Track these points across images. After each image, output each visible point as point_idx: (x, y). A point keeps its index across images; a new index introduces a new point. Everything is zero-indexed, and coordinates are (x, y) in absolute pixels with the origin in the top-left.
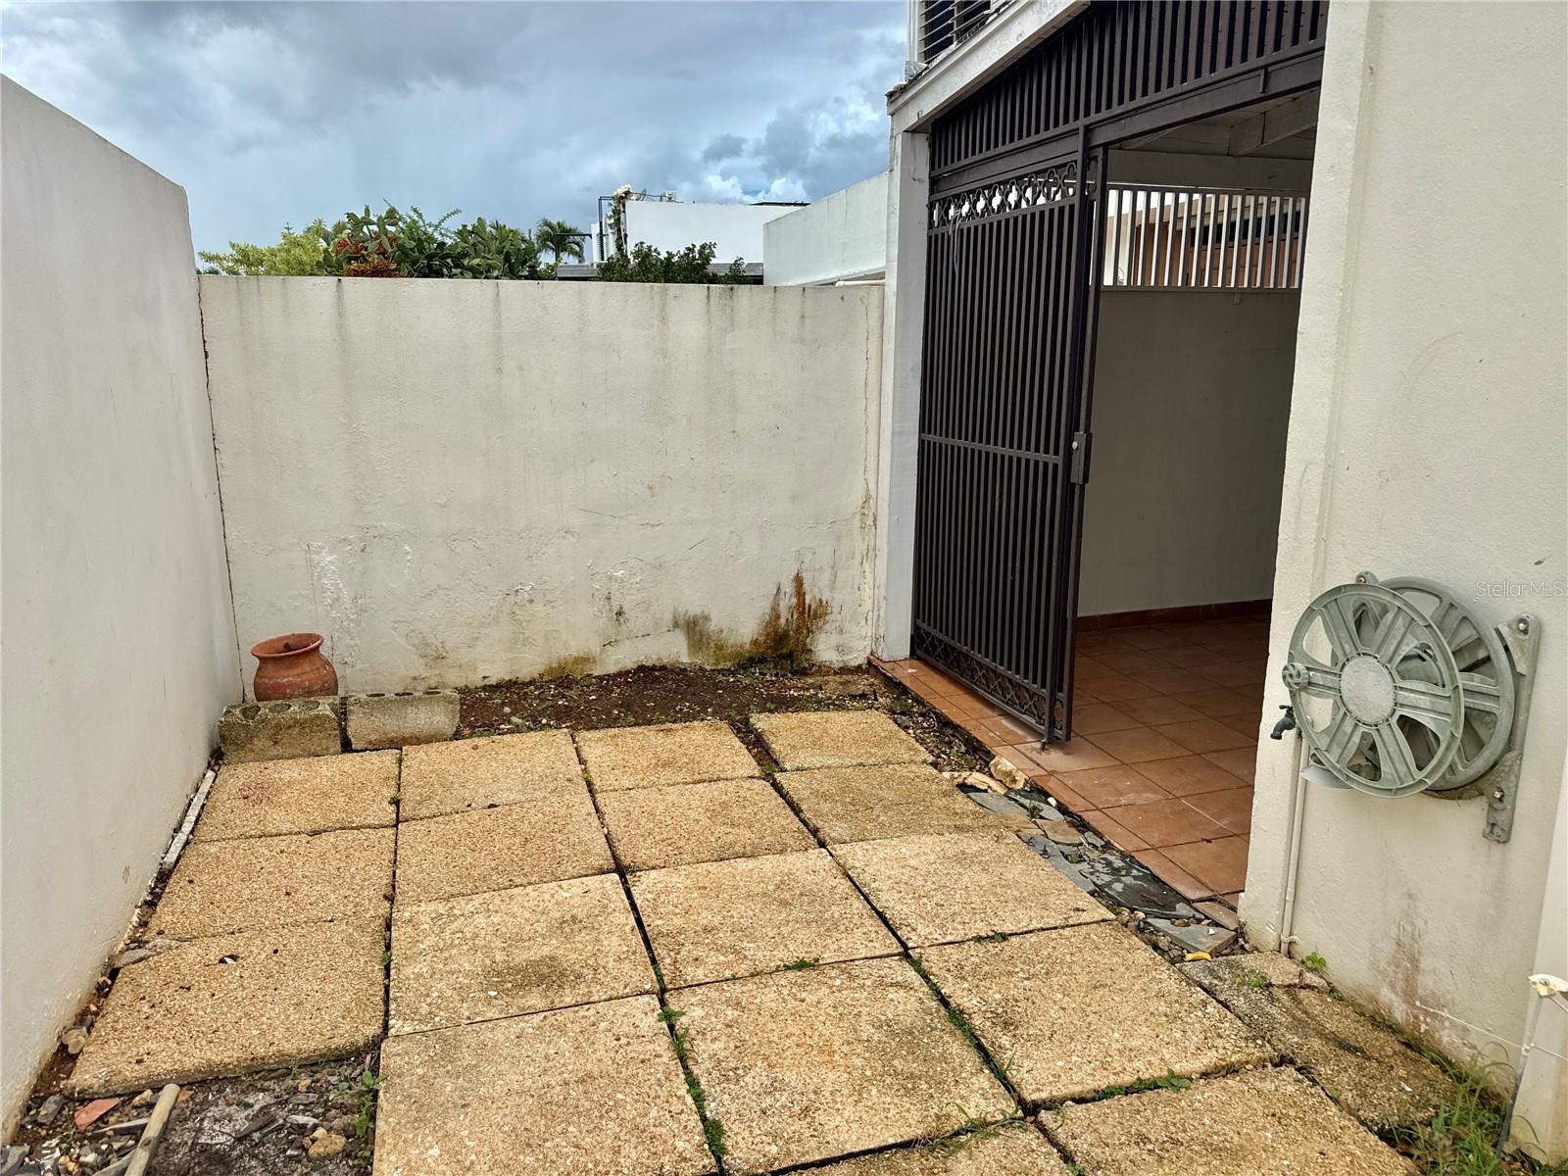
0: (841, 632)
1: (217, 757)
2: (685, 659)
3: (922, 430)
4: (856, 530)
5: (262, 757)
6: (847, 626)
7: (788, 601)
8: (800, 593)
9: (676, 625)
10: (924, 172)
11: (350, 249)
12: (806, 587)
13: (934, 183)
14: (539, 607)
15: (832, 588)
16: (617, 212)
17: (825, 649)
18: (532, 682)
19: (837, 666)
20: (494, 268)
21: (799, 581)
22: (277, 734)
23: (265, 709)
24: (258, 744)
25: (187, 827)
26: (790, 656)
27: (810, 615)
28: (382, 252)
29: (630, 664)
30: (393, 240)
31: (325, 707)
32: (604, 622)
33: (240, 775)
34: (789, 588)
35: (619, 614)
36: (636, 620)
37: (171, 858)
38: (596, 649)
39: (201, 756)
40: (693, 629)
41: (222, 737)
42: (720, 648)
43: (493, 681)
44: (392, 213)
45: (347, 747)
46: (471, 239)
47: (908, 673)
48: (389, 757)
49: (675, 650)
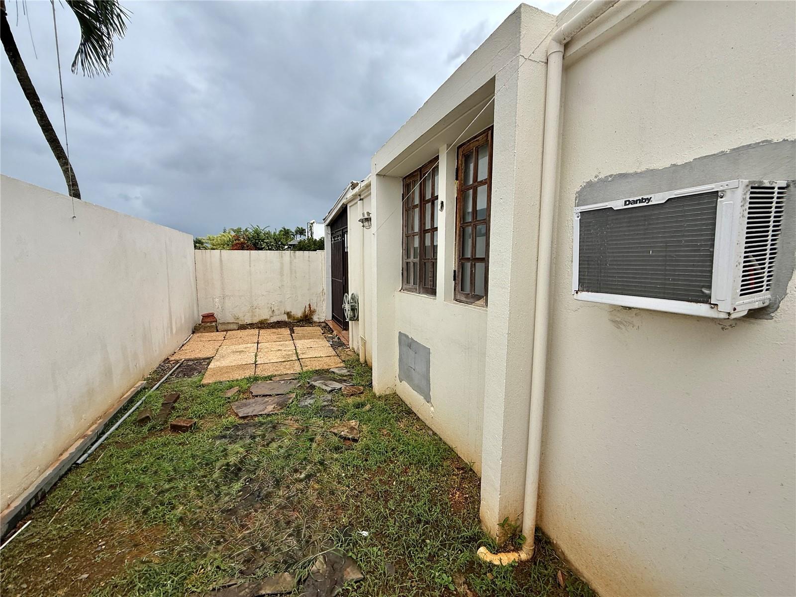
0: (319, 315)
1: (193, 333)
2: (287, 320)
3: (332, 277)
4: (321, 296)
5: (202, 332)
6: (320, 314)
7: (307, 309)
8: (310, 308)
9: (285, 313)
10: (330, 232)
11: (236, 238)
12: (311, 306)
13: (332, 234)
14: (257, 310)
15: (317, 307)
16: (311, 227)
17: (315, 318)
18: (256, 324)
19: (318, 322)
20: (272, 242)
21: (310, 305)
22: (205, 328)
23: (203, 324)
24: (201, 330)
25: (187, 340)
26: (308, 320)
27: (312, 312)
28: (244, 238)
29: (276, 321)
30: (246, 236)
31: (214, 324)
32: (270, 313)
33: (196, 335)
34: (308, 306)
35: (273, 311)
36: (277, 312)
37: (185, 343)
38: (269, 318)
39: (191, 332)
40: (289, 314)
41: (195, 329)
42: (294, 317)
43: (248, 323)
44: (246, 229)
45: (217, 331)
46: (267, 235)
47: (331, 324)
48: (225, 333)
49: (285, 318)
